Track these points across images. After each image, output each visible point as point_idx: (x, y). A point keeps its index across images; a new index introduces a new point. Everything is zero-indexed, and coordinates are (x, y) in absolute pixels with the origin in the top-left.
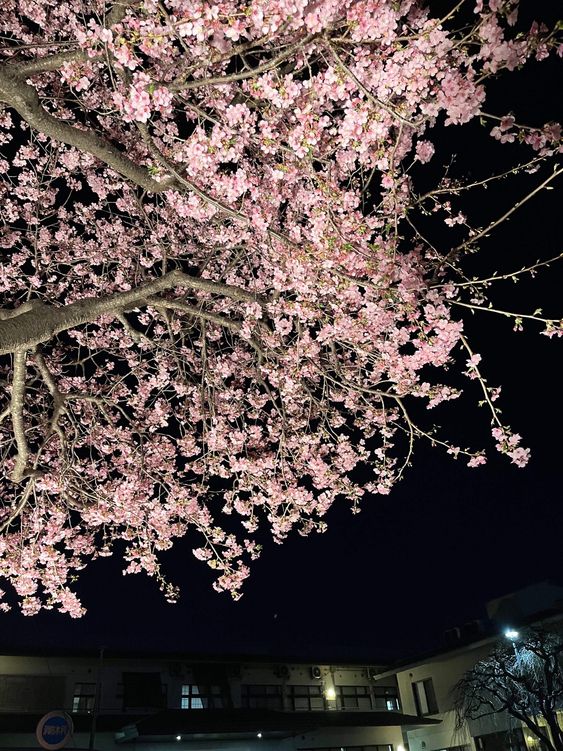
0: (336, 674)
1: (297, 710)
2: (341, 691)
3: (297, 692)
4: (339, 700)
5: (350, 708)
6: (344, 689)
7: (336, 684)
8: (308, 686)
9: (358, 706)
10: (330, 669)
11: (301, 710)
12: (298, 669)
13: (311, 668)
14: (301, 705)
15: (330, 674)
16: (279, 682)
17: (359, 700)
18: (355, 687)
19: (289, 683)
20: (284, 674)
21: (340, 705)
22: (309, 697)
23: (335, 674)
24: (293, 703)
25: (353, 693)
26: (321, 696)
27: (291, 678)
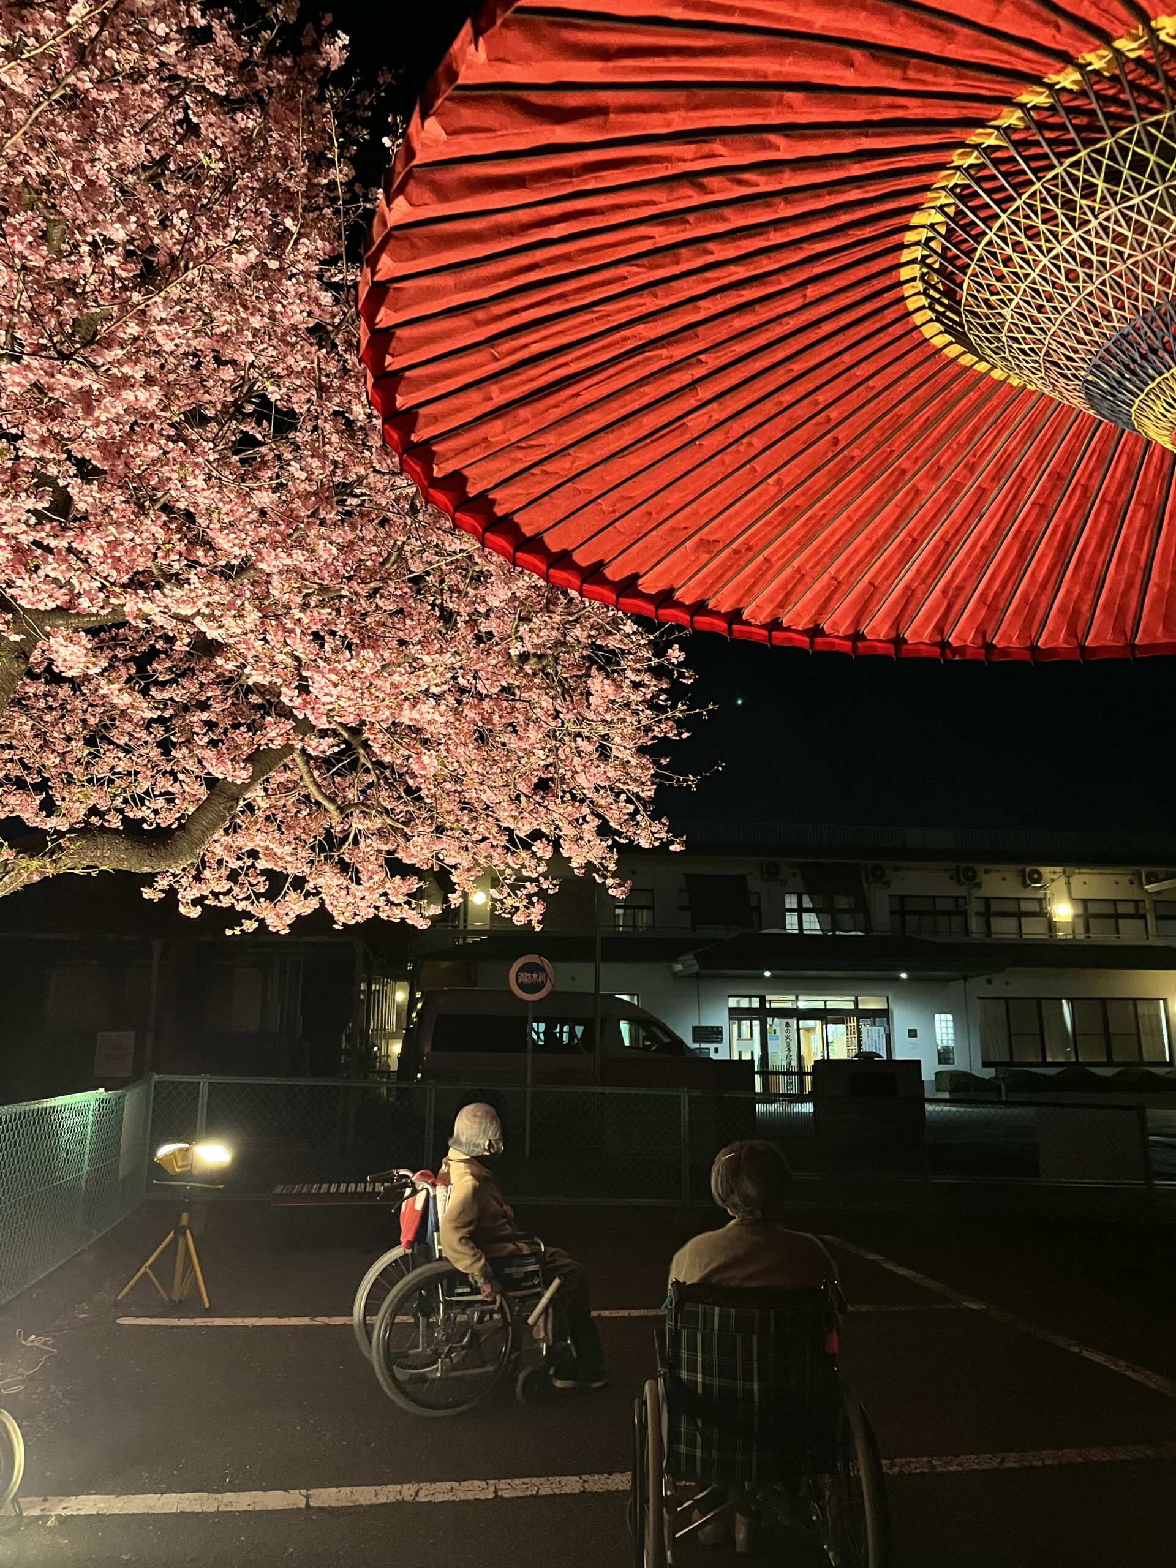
0: (1077, 880)
1: (994, 936)
2: (1086, 908)
3: (995, 907)
4: (1080, 922)
5: (1102, 935)
6: (1089, 904)
7: (1074, 896)
8: (1019, 899)
9: (1118, 932)
10: (1064, 872)
11: (1000, 936)
12: (998, 871)
13: (1024, 871)
14: (1004, 928)
15: (1063, 880)
16: (960, 891)
17: (1121, 922)
18: (1115, 902)
19: (978, 893)
20: (969, 878)
21: (1080, 929)
22: (1020, 915)
23: (1072, 880)
24: (988, 925)
25: (1111, 911)
26: (1042, 914)
27: (983, 885)
